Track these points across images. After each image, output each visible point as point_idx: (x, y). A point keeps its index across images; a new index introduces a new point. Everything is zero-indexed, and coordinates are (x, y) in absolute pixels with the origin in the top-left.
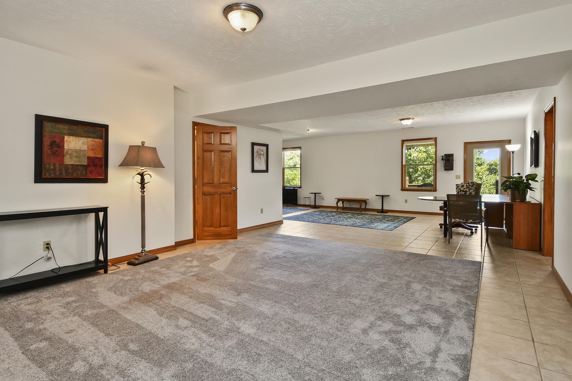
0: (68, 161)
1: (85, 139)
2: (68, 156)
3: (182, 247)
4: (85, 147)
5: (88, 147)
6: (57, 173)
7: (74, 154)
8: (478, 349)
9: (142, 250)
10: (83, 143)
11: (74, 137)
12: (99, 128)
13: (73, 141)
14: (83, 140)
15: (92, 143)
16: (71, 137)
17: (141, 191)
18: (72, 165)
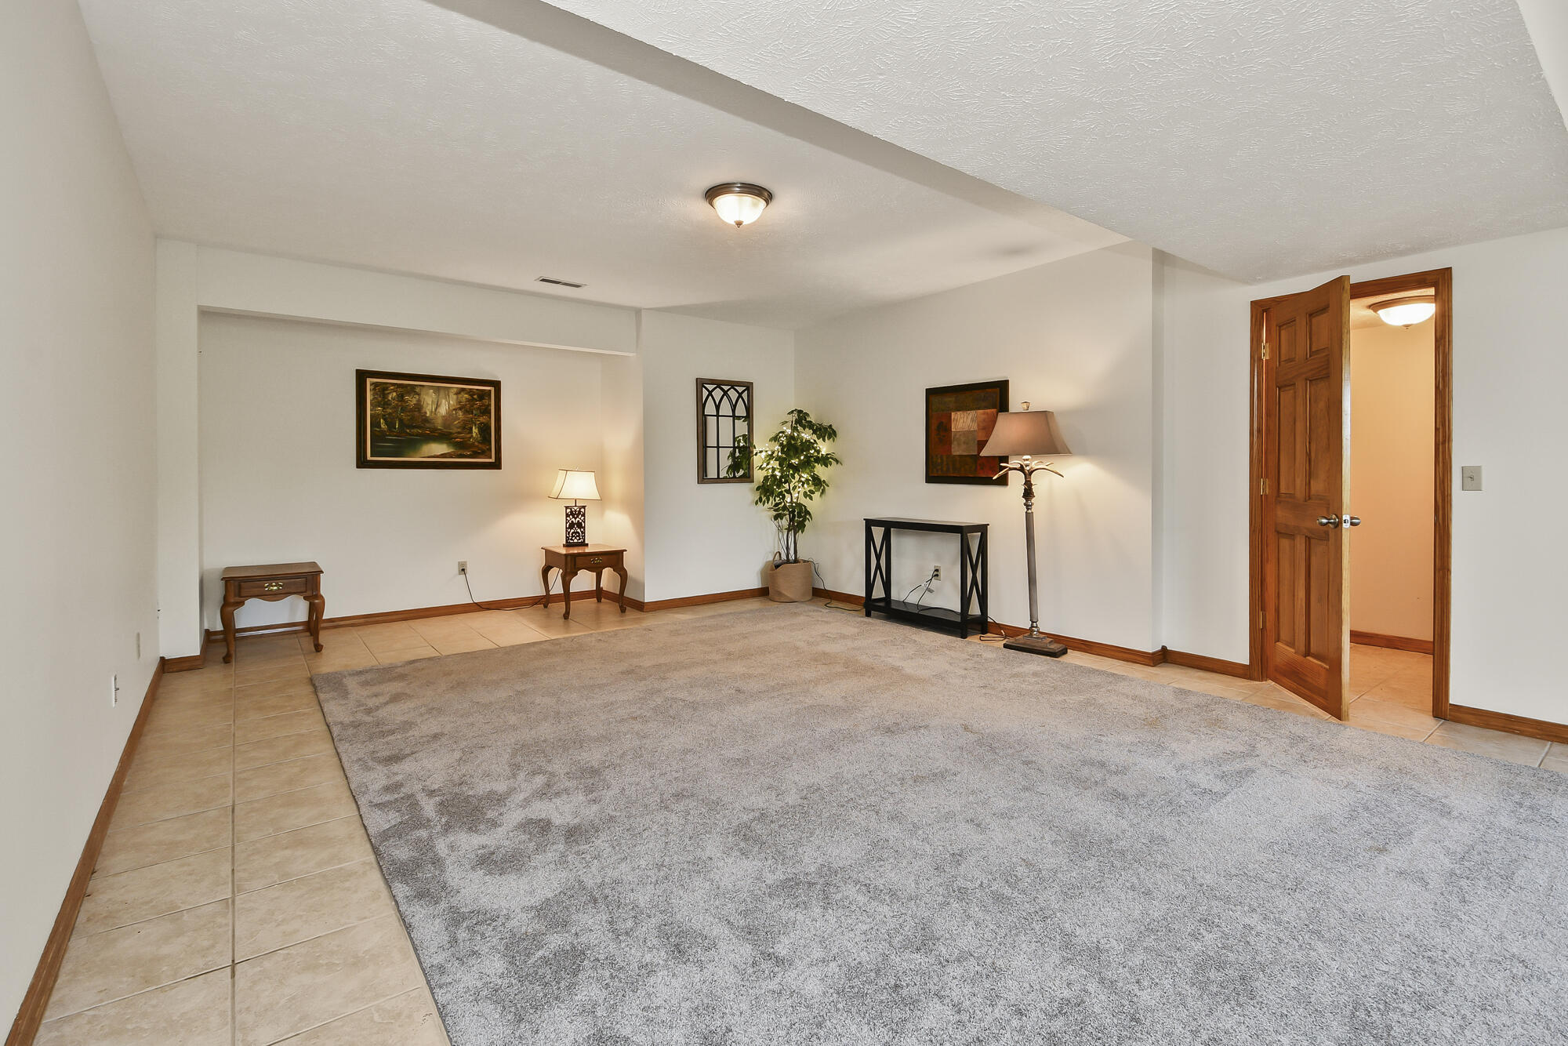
0: (957, 450)
1: (973, 412)
2: (955, 443)
3: (1201, 674)
4: (974, 427)
5: (978, 425)
6: (945, 469)
7: (963, 439)
8: (364, 863)
9: (1032, 626)
10: (972, 420)
11: (961, 412)
12: (990, 390)
13: (961, 418)
14: (972, 414)
15: (983, 416)
16: (959, 413)
17: (1025, 504)
18: (960, 456)
